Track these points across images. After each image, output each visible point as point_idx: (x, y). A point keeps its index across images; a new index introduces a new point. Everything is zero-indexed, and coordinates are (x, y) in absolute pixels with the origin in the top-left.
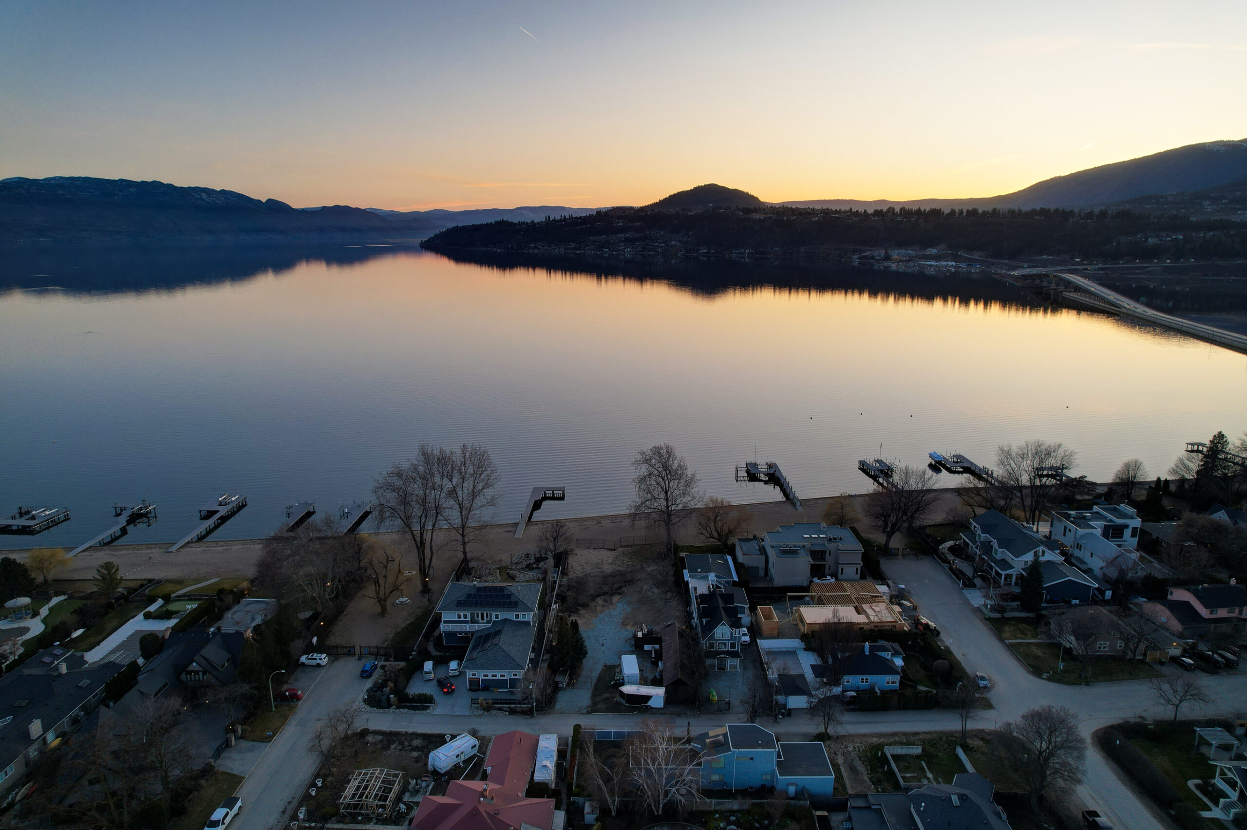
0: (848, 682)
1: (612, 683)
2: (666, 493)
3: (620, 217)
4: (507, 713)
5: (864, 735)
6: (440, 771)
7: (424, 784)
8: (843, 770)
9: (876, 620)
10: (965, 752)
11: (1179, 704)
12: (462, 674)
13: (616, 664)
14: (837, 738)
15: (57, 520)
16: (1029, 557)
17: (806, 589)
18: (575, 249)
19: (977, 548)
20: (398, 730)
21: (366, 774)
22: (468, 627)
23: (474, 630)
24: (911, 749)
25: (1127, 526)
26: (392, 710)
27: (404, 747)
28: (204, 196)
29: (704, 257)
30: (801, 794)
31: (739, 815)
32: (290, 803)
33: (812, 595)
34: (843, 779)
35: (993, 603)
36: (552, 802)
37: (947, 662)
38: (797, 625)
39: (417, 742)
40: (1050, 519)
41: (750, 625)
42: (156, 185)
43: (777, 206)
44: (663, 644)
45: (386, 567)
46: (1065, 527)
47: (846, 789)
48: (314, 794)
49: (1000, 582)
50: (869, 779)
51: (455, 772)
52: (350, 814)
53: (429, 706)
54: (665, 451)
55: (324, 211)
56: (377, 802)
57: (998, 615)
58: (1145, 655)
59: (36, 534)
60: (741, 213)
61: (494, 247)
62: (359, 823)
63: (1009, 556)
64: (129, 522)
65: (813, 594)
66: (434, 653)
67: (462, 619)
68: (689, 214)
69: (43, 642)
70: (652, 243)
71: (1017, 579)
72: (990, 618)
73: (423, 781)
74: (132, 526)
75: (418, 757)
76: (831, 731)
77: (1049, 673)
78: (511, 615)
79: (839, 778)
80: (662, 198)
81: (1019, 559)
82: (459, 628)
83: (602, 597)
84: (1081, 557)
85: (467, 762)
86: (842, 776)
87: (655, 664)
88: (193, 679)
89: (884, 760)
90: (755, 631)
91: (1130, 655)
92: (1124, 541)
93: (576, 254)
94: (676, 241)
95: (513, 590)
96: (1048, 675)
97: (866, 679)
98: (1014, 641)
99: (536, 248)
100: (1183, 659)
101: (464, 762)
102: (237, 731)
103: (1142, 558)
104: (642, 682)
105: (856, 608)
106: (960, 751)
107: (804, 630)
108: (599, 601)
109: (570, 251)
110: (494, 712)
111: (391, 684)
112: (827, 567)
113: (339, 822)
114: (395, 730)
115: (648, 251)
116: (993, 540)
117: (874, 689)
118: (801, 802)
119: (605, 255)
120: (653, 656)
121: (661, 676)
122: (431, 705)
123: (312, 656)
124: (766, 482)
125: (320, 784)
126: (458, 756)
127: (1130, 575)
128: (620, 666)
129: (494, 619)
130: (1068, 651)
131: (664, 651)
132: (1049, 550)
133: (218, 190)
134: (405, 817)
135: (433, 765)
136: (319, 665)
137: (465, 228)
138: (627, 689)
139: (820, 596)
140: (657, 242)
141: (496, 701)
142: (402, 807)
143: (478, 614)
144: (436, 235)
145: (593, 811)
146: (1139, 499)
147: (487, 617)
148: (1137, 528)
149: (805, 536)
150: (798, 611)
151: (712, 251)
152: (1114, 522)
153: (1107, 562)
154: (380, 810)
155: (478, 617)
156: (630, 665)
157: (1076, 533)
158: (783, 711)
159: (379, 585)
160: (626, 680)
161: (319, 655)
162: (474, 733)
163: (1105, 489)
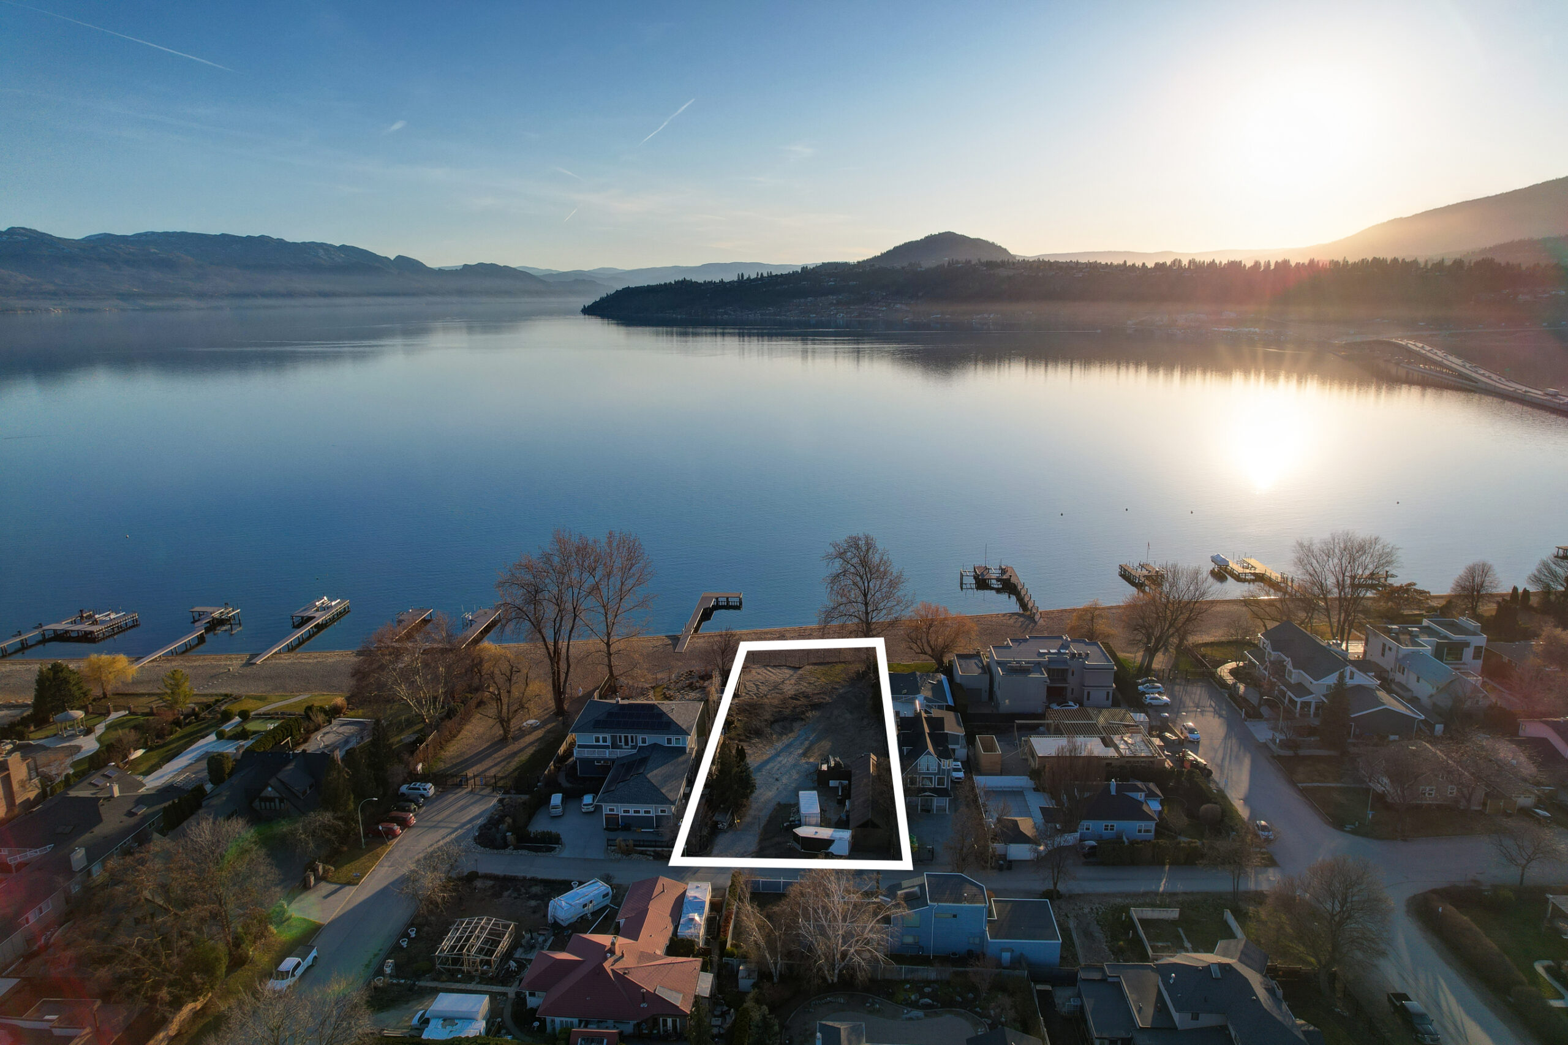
0: (1088, 829)
1: (785, 825)
2: (865, 595)
3: (828, 275)
4: (651, 858)
5: (1105, 895)
6: (562, 923)
7: (541, 939)
8: (1074, 936)
9: (1128, 753)
10: (1236, 918)
11: (1527, 864)
12: (598, 809)
13: (792, 803)
14: (1070, 897)
15: (125, 626)
16: (1332, 679)
17: (1042, 716)
19: (1265, 669)
20: (515, 874)
21: (469, 923)
22: (607, 754)
23: (614, 756)
24: (1165, 913)
25: (1467, 645)
26: (508, 851)
27: (520, 895)
28: (321, 253)
30: (1018, 961)
31: (936, 986)
32: (375, 955)
33: (1048, 724)
34: (1074, 947)
35: (1283, 737)
36: (697, 962)
37: (1218, 806)
38: (1027, 760)
39: (536, 889)
40: (1363, 637)
41: (966, 759)
43: (1031, 260)
44: (853, 779)
45: (510, 680)
46: (1384, 645)
47: (1078, 959)
48: (405, 946)
49: (1295, 713)
50: (1109, 948)
51: (583, 923)
52: (449, 970)
53: (555, 848)
54: (864, 542)
56: (482, 957)
57: (1289, 753)
58: (1484, 804)
59: (98, 641)
60: (985, 268)
62: (459, 981)
63: (1307, 679)
64: (208, 630)
65: (1049, 722)
66: (565, 784)
67: (601, 743)
68: (919, 269)
69: (96, 762)
70: (871, 307)
71: (1317, 708)
72: (1279, 756)
73: (540, 934)
74: (211, 634)
75: (535, 906)
76: (1061, 887)
77: (1354, 824)
78: (661, 739)
79: (1068, 943)
80: (884, 251)
81: (1319, 682)
82: (596, 754)
83: (781, 723)
84: (1404, 682)
85: (596, 914)
86: (1074, 943)
87: (841, 803)
88: (268, 807)
89: (1131, 925)
90: (971, 766)
91: (1463, 804)
92: (1464, 664)
95: (665, 709)
96: (1353, 827)
97: (1111, 826)
98: (1310, 785)
100: (1537, 810)
101: (593, 914)
102: (318, 870)
103: (1484, 684)
104: (823, 824)
105: (1104, 741)
106: (1229, 916)
107: (1034, 764)
108: (777, 727)
110: (635, 856)
111: (509, 820)
112: (1069, 691)
113: (434, 980)
114: (511, 874)
116: (1286, 658)
117: (1121, 838)
118: (1017, 972)
120: (840, 794)
121: (848, 816)
122: (556, 846)
123: (415, 785)
124: (998, 591)
125: (413, 935)
126: (585, 906)
127: (1468, 703)
128: (797, 805)
129: (640, 744)
130: (1380, 798)
131: (852, 787)
132: (1359, 671)
134: (515, 976)
135: (554, 917)
137: (638, 290)
138: (803, 831)
139: (1058, 724)
141: (638, 843)
142: (513, 964)
143: (620, 737)
144: (601, 299)
145: (749, 975)
146: (1487, 614)
147: (632, 742)
148: (1482, 647)
149: (1041, 651)
150: (1027, 742)
151: (947, 316)
152: (1450, 639)
153: (1437, 689)
154: (485, 967)
155: (620, 742)
156: (809, 802)
157: (1397, 652)
158: (1001, 862)
159: (501, 702)
160: (803, 820)
161: (423, 784)
162: (607, 879)
163: (1443, 602)
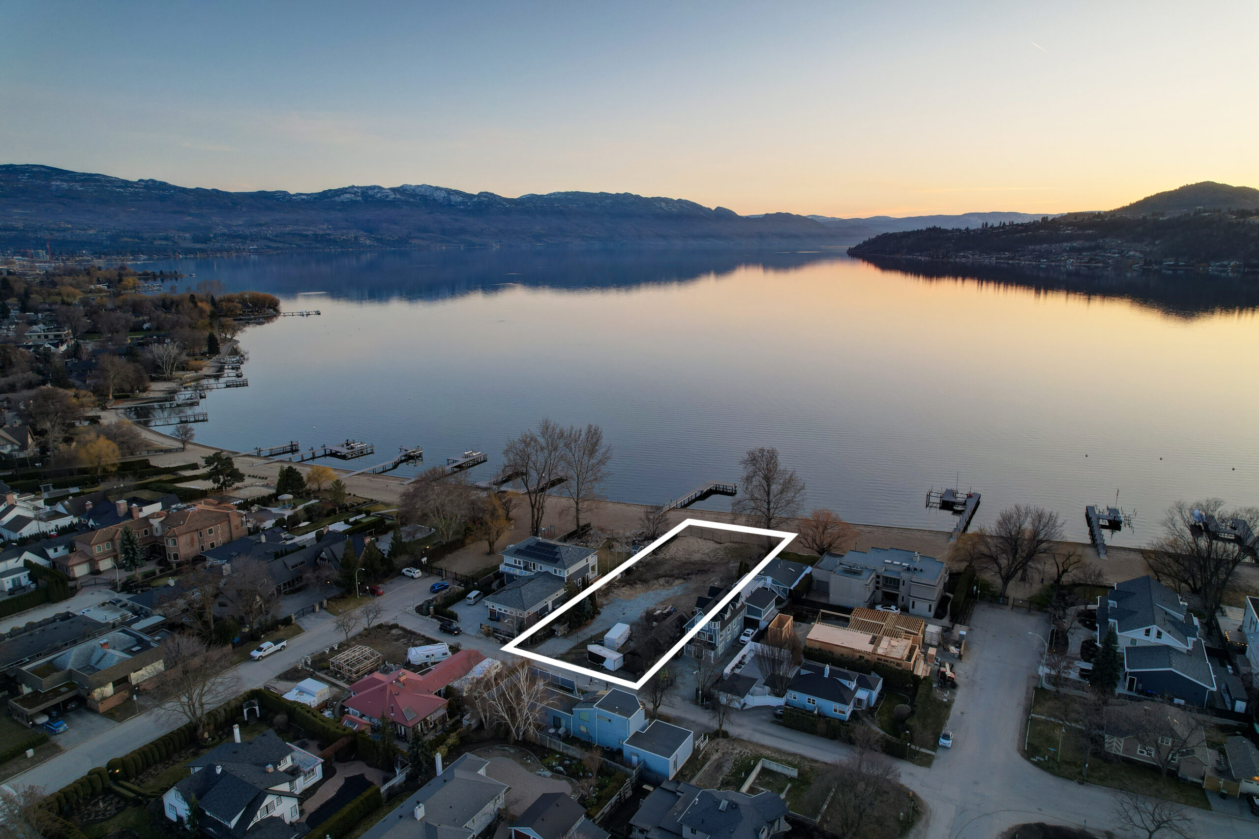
0: (795, 698)
2: (768, 496)
3: (1069, 224)
4: (495, 641)
9: (881, 652)
18: (1009, 258)
22: (517, 572)
23: (522, 575)
24: (788, 770)
26: (427, 618)
28: (663, 205)
29: (1169, 270)
31: (573, 762)
33: (849, 618)
36: (445, 702)
42: (627, 196)
48: (326, 653)
55: (768, 218)
60: (1234, 217)
61: (920, 256)
64: (403, 461)
66: (484, 586)
67: (517, 565)
68: (1161, 219)
70: (1103, 254)
72: (1040, 687)
77: (1044, 757)
78: (552, 569)
79: (696, 768)
80: (1134, 201)
82: (510, 570)
83: (667, 578)
88: (323, 564)
89: (749, 768)
93: (1009, 264)
94: (1136, 251)
95: (563, 550)
96: (1042, 759)
97: (813, 700)
98: (1043, 717)
99: (964, 256)
102: (325, 604)
105: (874, 638)
107: (805, 644)
108: (662, 581)
109: (1002, 261)
110: (491, 638)
113: (326, 674)
115: (1096, 263)
117: (813, 710)
119: (1042, 266)
122: (454, 621)
123: (413, 569)
125: (336, 648)
128: (607, 630)
129: (539, 570)
133: (676, 199)
136: (412, 577)
137: (893, 236)
138: (592, 647)
140: (1110, 252)
141: (496, 630)
143: (531, 563)
144: (864, 242)
150: (813, 627)
151: (1181, 263)
155: (530, 566)
156: (619, 630)
160: (601, 641)
161: (417, 570)
